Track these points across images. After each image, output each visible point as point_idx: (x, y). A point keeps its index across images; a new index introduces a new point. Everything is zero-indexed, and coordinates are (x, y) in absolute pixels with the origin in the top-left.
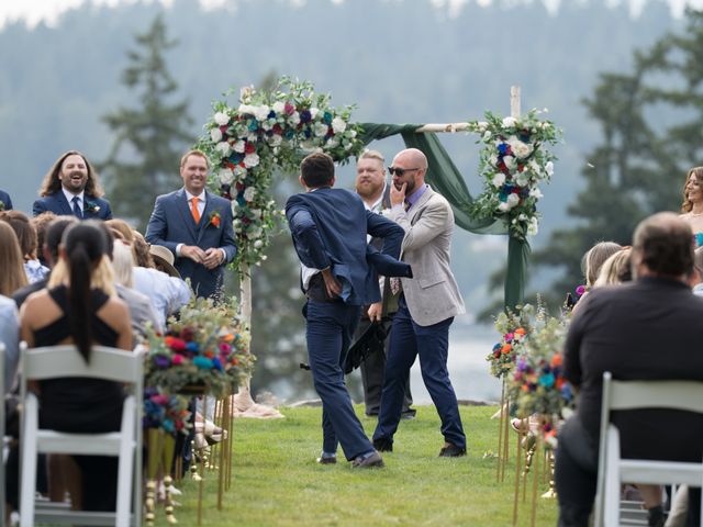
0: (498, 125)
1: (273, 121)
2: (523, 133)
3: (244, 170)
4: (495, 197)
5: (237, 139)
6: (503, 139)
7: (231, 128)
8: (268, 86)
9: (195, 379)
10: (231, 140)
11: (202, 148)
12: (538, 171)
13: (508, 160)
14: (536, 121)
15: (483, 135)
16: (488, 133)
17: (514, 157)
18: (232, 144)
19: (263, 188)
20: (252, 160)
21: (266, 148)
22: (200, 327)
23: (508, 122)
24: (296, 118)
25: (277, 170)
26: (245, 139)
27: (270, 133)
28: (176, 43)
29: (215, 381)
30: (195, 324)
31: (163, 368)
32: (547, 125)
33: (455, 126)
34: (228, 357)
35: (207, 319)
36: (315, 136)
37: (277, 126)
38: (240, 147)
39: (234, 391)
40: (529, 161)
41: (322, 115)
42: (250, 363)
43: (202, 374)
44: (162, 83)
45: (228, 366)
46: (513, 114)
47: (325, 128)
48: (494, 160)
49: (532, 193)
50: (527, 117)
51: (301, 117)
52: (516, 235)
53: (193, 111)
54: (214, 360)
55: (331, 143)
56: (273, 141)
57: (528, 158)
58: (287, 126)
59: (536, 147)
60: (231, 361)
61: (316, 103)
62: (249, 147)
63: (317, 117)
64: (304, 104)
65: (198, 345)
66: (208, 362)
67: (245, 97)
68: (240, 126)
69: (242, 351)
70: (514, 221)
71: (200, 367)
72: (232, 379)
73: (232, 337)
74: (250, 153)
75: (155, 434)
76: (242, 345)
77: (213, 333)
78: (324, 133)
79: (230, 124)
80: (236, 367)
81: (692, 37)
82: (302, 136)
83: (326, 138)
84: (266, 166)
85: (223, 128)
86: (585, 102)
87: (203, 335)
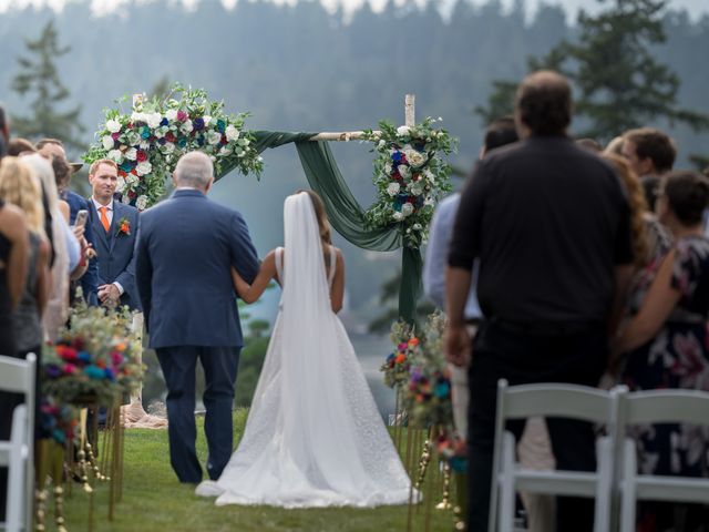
0: (393, 134)
1: (166, 129)
2: (417, 142)
3: (136, 178)
4: (389, 206)
5: (129, 147)
6: (397, 147)
7: (123, 136)
8: (161, 92)
9: (86, 389)
10: (123, 148)
11: (93, 155)
12: (432, 180)
13: (402, 169)
14: (431, 129)
15: (378, 143)
16: (382, 142)
17: (408, 165)
18: (124, 152)
19: (156, 196)
20: (144, 168)
21: (158, 155)
22: (92, 336)
23: (402, 130)
24: (189, 126)
25: (169, 178)
26: (137, 147)
27: (162, 141)
28: (68, 50)
29: (107, 391)
30: (87, 333)
31: (54, 378)
32: (441, 134)
33: (348, 134)
34: (120, 366)
35: (99, 328)
36: (208, 144)
37: (170, 134)
38: (132, 155)
39: (125, 401)
40: (424, 170)
41: (215, 122)
42: (142, 373)
43: (94, 384)
44: (53, 91)
45: (120, 376)
46: (407, 122)
47: (219, 135)
48: (388, 168)
49: (427, 203)
50: (421, 126)
51: (194, 125)
52: (410, 244)
53: (84, 119)
54: (106, 370)
55: (224, 151)
56: (166, 148)
57: (422, 167)
58: (180, 133)
59: (430, 156)
60: (123, 371)
61: (209, 110)
62: (142, 155)
63: (210, 125)
64: (197, 112)
65: (89, 354)
66: (99, 371)
67: (137, 105)
68: (132, 134)
69: (133, 361)
70: (408, 231)
71: (92, 376)
72: (123, 388)
73: (123, 347)
74: (142, 161)
75: (46, 444)
76: (133, 355)
77: (105, 343)
78: (217, 141)
79: (122, 131)
80: (129, 377)
81: (586, 46)
82: (195, 144)
83: (219, 147)
84: (158, 174)
85: (115, 135)
86: (479, 111)
87: (93, 345)
